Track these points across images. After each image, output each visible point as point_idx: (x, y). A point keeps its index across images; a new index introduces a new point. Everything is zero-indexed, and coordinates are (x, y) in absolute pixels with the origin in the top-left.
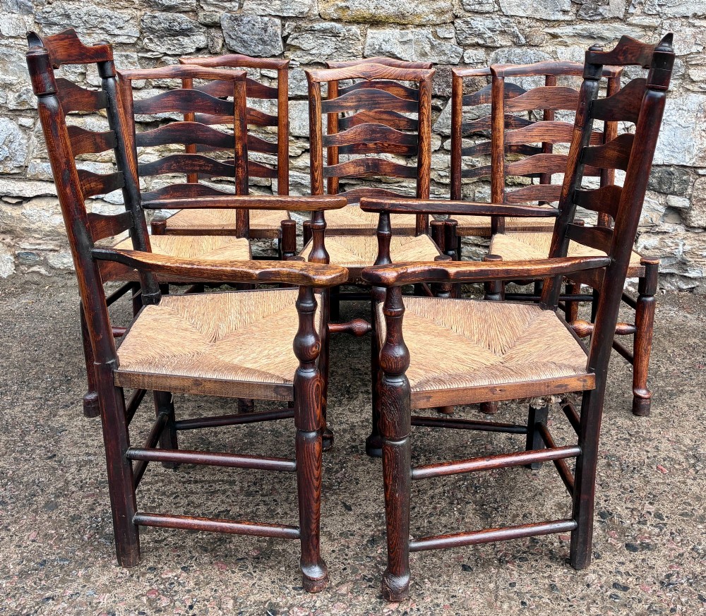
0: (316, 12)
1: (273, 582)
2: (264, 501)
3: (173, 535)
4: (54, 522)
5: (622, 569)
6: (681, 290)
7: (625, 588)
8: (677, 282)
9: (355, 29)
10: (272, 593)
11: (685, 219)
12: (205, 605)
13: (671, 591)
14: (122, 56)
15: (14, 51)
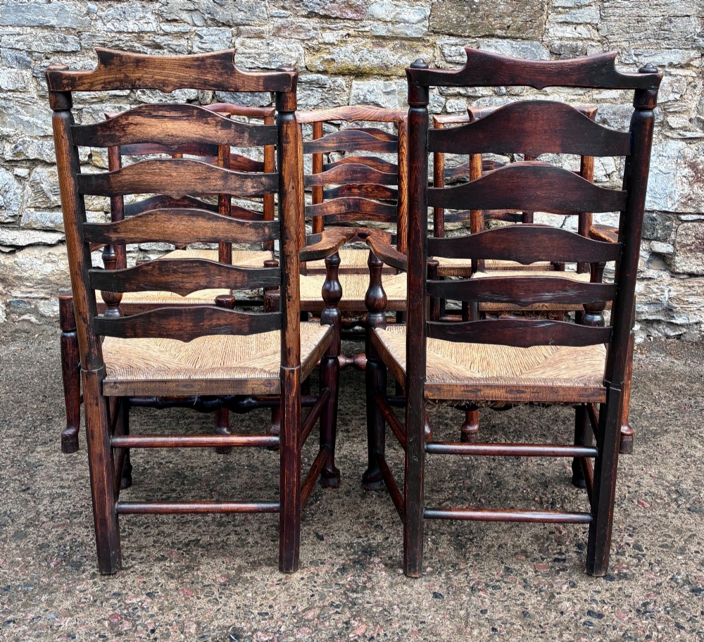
0: (303, 65)
1: (238, 608)
2: (236, 531)
3: (141, 563)
4: (21, 550)
5: (597, 597)
6: (668, 337)
7: (600, 616)
8: (664, 329)
9: (340, 80)
10: (237, 618)
11: (670, 265)
12: (167, 629)
13: (647, 618)
14: (115, 107)
15: (12, 104)
